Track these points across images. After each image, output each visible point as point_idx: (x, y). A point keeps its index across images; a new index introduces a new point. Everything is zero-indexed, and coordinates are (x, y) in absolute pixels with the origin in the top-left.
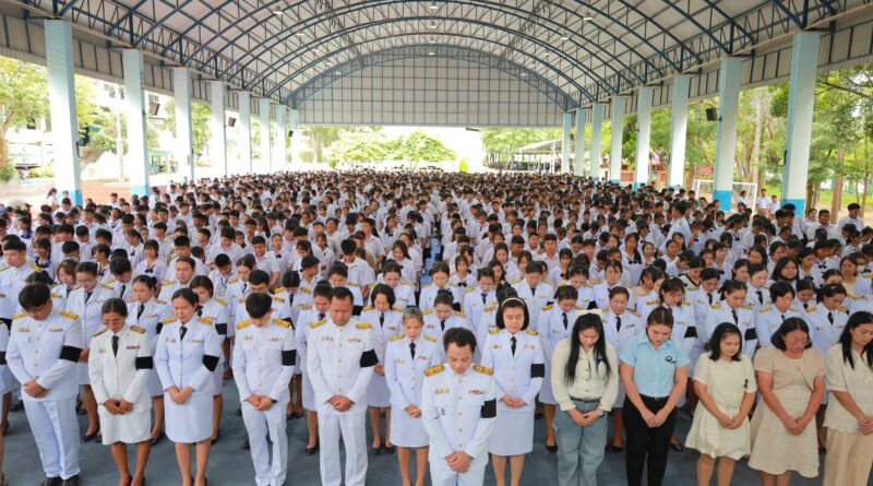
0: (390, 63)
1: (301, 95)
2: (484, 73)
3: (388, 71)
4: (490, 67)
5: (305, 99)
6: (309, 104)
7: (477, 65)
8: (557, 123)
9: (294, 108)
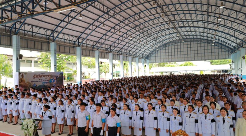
0: (174, 45)
1: (149, 56)
2: (203, 45)
3: (173, 47)
4: (204, 43)
5: (151, 57)
6: (152, 58)
7: (200, 43)
8: (230, 57)
9: (148, 59)
